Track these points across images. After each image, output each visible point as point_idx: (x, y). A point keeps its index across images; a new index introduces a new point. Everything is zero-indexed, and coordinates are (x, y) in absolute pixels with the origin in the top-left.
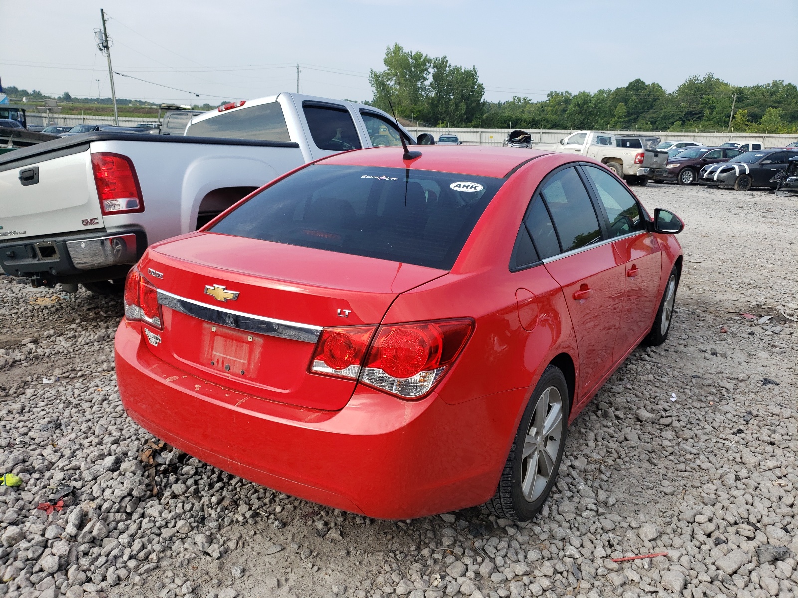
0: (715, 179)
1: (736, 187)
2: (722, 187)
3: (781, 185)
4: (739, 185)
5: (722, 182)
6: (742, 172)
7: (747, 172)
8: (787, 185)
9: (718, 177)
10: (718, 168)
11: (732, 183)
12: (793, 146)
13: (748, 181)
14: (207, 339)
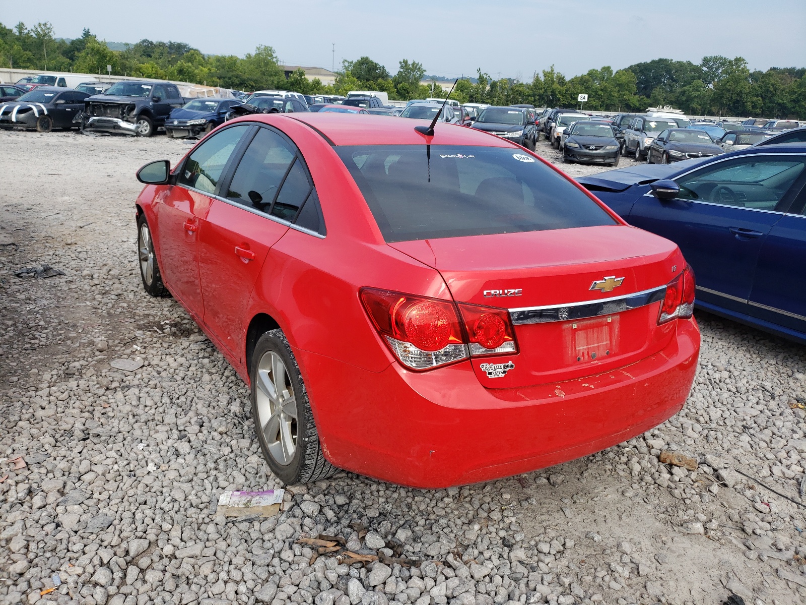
0: (14, 119)
1: (39, 129)
2: (24, 129)
3: (85, 125)
4: (42, 126)
5: (22, 123)
6: (41, 112)
7: (46, 113)
8: (91, 125)
9: (16, 118)
10: (13, 108)
11: (34, 124)
12: (25, 82)
13: (48, 121)
14: (568, 340)
